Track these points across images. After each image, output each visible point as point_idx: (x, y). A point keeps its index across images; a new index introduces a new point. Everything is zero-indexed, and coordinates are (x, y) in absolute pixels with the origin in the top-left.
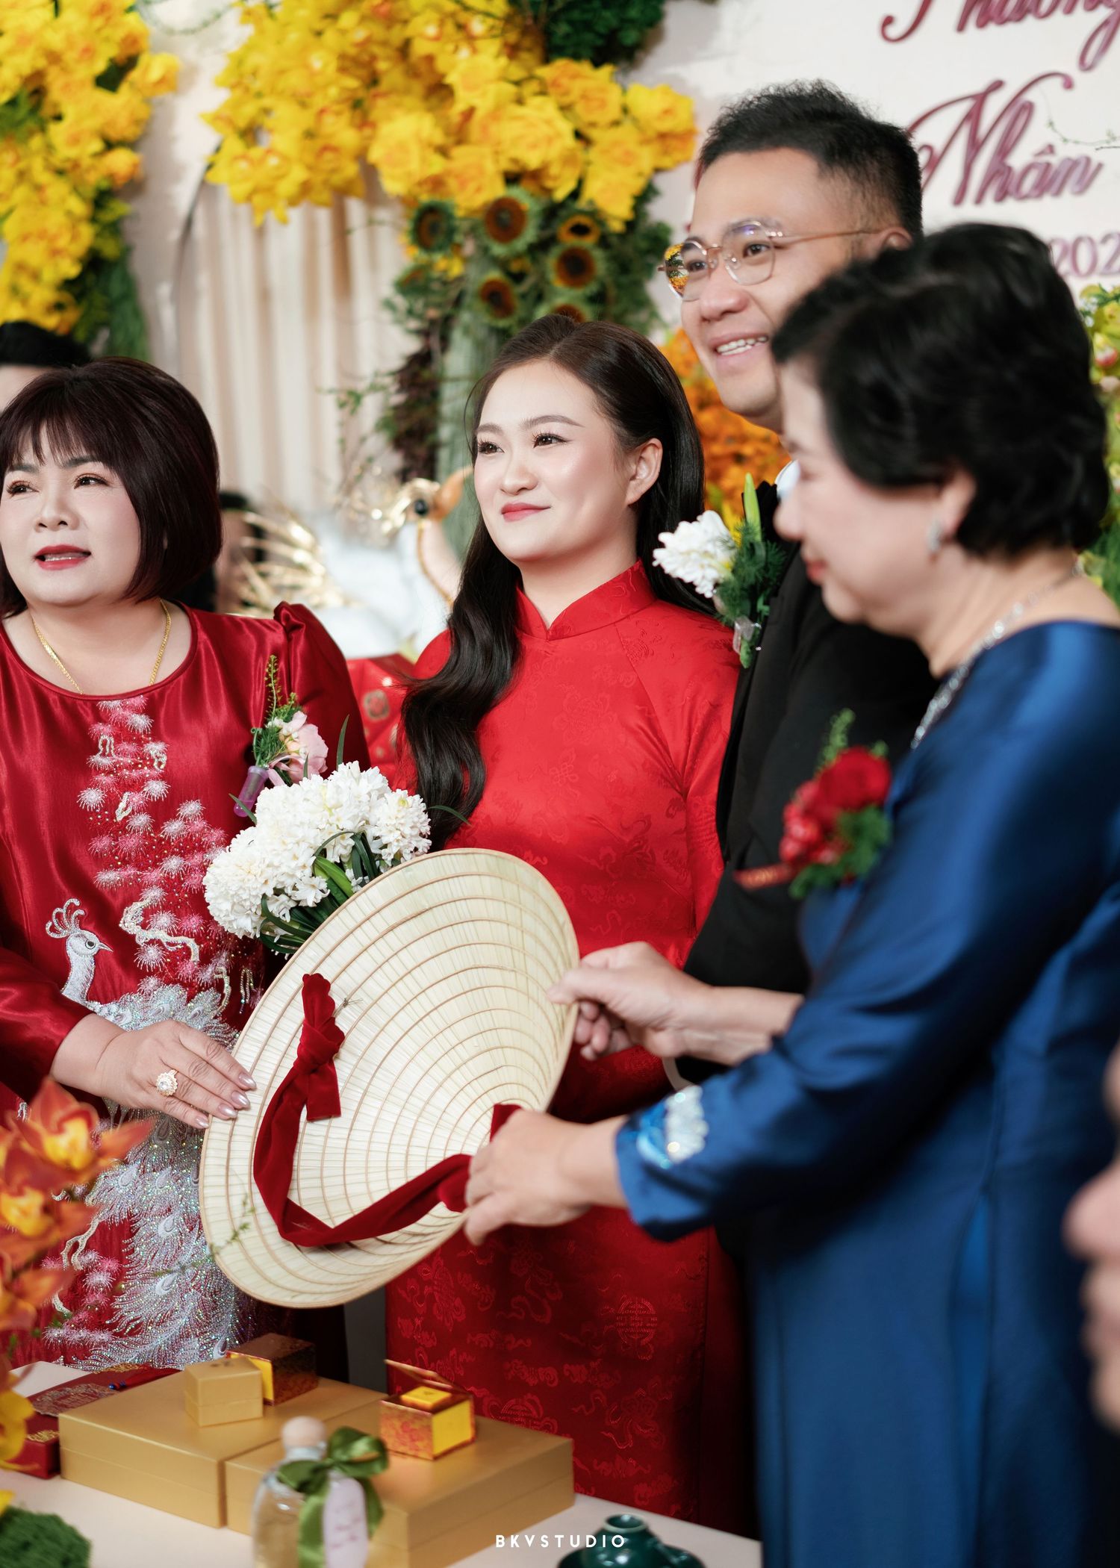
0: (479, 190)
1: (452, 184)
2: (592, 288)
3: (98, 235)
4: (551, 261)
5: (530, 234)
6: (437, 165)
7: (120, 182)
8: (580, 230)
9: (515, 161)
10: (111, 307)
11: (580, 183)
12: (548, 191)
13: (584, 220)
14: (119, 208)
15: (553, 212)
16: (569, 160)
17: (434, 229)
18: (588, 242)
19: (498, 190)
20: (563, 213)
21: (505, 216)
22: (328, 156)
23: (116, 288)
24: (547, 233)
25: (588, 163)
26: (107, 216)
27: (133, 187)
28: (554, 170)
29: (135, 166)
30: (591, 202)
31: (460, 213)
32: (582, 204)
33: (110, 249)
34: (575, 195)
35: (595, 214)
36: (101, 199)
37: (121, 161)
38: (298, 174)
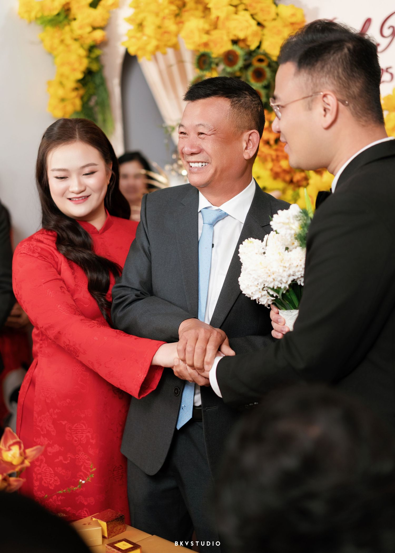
0: (222, 47)
1: (212, 45)
2: (265, 83)
3: (90, 63)
4: (250, 73)
5: (240, 63)
6: (205, 38)
7: (98, 42)
8: (261, 61)
9: (235, 36)
10: (97, 88)
11: (260, 43)
12: (249, 46)
13: (262, 57)
14: (97, 52)
15: (250, 54)
16: (255, 34)
17: (204, 62)
18: (263, 65)
19: (229, 47)
20: (254, 54)
21: (230, 57)
22: (166, 35)
23: (98, 81)
24: (248, 62)
25: (263, 35)
26: (93, 55)
27: (103, 44)
28: (249, 39)
29: (104, 36)
30: (264, 51)
31: (214, 55)
32: (261, 51)
33: (95, 67)
34: (259, 47)
35: (266, 55)
36: (91, 49)
37: (98, 35)
38: (154, 43)
